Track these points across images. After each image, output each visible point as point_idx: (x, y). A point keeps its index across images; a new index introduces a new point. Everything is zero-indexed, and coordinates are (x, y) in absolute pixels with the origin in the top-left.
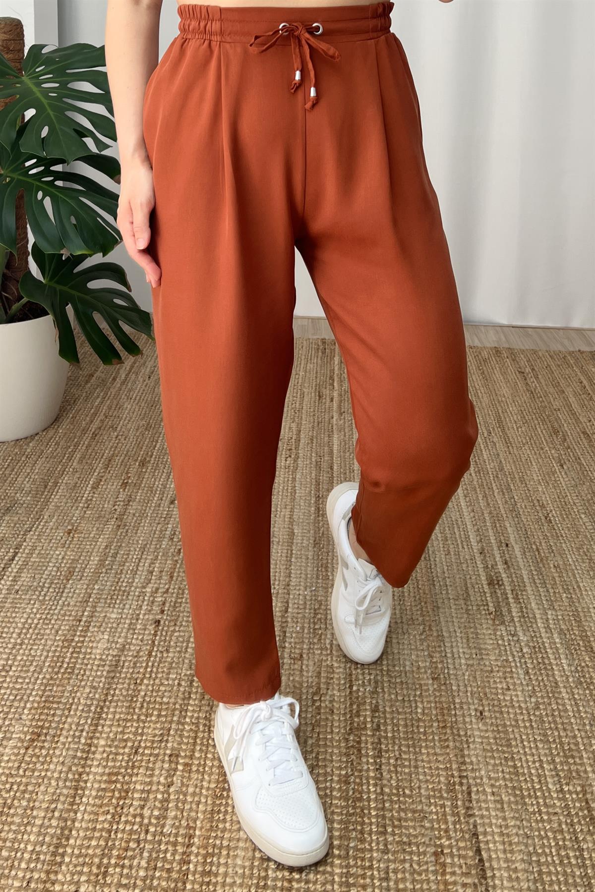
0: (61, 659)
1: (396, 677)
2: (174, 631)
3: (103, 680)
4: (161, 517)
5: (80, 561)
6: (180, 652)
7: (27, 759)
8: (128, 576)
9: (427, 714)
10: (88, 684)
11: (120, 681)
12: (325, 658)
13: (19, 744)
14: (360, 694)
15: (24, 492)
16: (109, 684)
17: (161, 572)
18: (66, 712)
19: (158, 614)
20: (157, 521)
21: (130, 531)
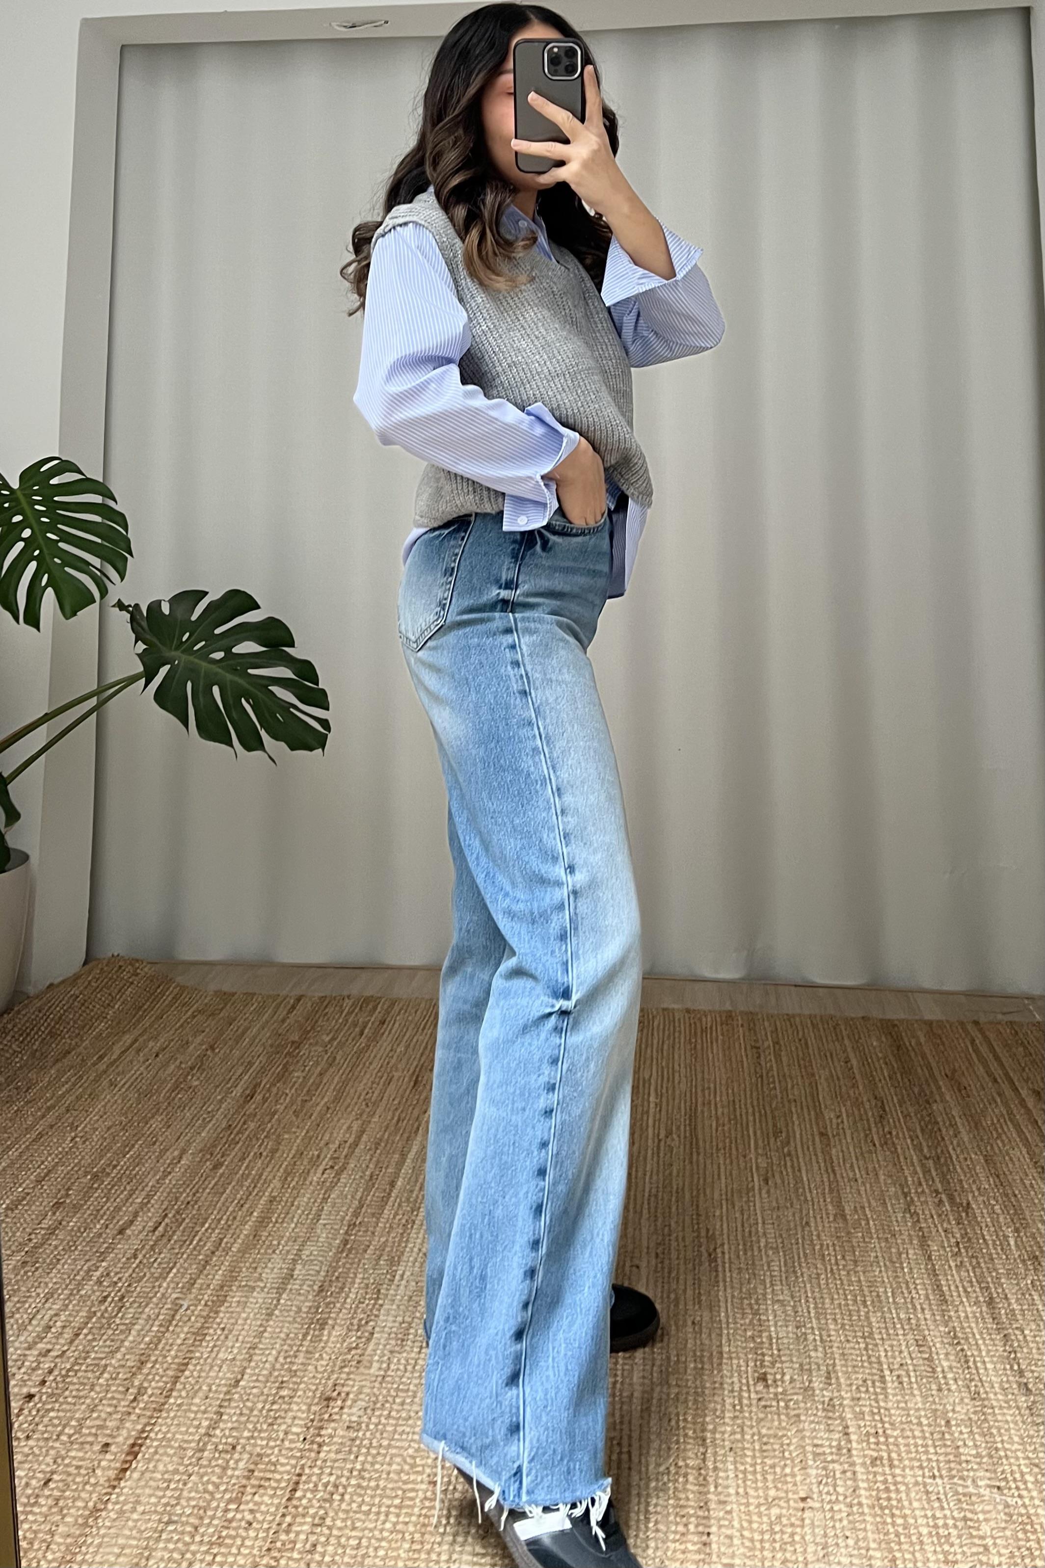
1: (370, 1479)
2: (53, 1409)
4: (97, 1252)
6: (47, 1439)
9: (398, 1532)
12: (269, 1452)
14: (304, 1502)
17: (64, 1327)
20: (87, 1257)
21: (40, 1270)
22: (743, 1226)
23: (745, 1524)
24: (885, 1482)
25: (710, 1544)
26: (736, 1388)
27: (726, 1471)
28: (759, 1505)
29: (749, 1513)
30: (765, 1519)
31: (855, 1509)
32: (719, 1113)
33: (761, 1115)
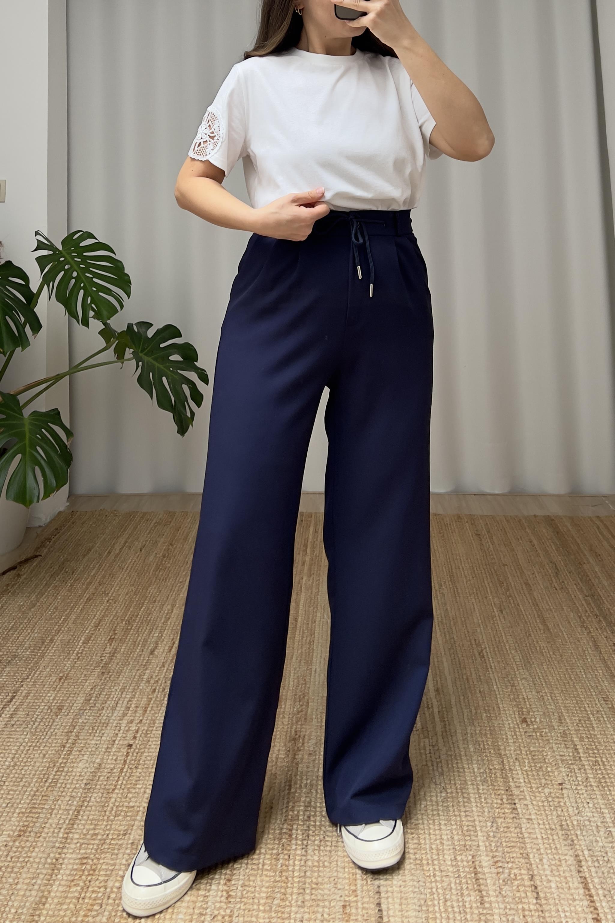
0: (46, 776)
2: (144, 752)
3: (81, 790)
4: (141, 665)
5: (69, 701)
7: (14, 849)
8: (108, 712)
10: (68, 794)
11: (95, 791)
13: (9, 839)
15: (24, 648)
16: (85, 793)
17: (137, 707)
18: (49, 816)
19: (131, 740)
20: (137, 668)
21: (113, 676)
22: (494, 637)
23: (533, 798)
24: (602, 773)
25: (517, 809)
26: (511, 725)
27: (516, 770)
28: (538, 788)
29: (533, 792)
30: (542, 794)
31: (589, 788)
32: (466, 573)
33: (489, 574)
